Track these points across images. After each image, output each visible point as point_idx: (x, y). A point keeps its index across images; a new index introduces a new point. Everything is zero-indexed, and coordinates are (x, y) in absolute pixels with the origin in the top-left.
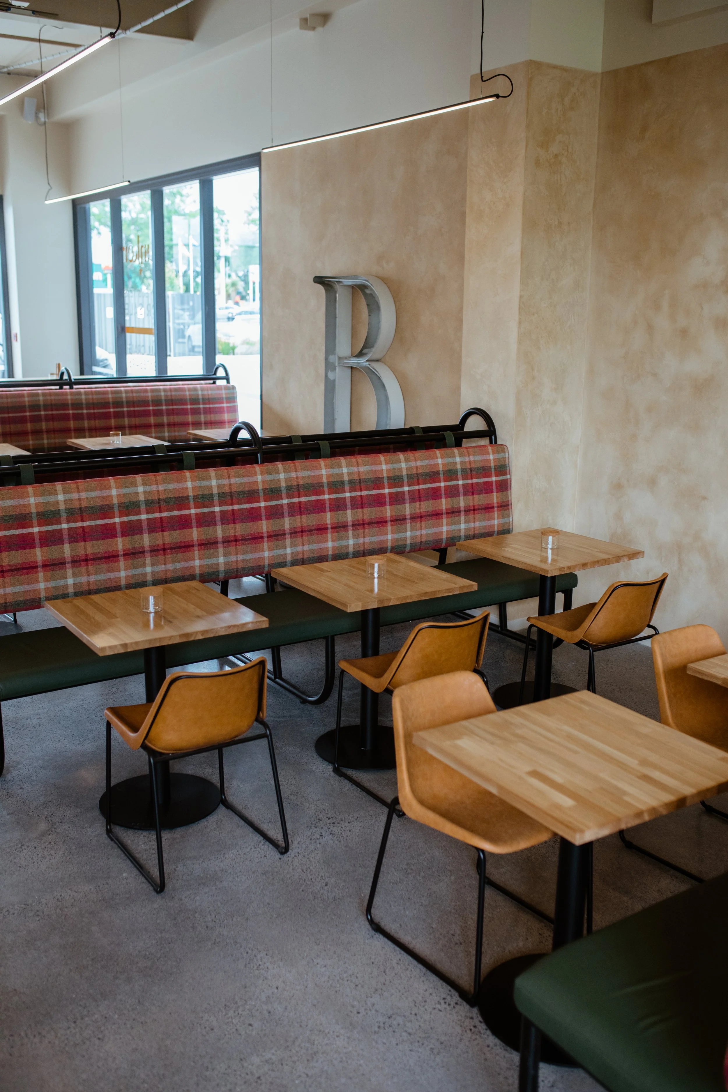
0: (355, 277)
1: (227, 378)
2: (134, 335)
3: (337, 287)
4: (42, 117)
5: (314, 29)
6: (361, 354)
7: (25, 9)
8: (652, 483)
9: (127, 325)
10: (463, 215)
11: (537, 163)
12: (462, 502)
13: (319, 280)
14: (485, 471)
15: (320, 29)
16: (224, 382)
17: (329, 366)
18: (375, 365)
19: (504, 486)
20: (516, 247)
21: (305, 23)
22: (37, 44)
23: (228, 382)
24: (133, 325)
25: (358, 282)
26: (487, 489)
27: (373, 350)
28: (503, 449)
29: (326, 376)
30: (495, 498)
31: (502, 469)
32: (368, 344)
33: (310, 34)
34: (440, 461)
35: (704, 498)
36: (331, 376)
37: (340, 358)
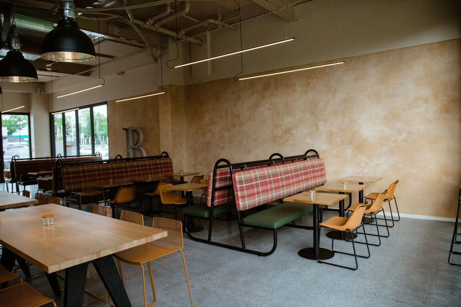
0: (133, 128)
1: (99, 155)
2: (69, 148)
3: (129, 131)
4: (42, 93)
5: (120, 75)
6: (136, 145)
7: (51, 70)
8: (201, 163)
9: (67, 145)
10: (158, 113)
11: (173, 103)
12: (163, 170)
13: (124, 129)
14: (167, 163)
15: (122, 75)
16: (99, 156)
17: (128, 149)
18: (139, 147)
19: (171, 167)
20: (170, 119)
21: (119, 74)
22: (51, 77)
23: (100, 156)
24: (68, 145)
25: (134, 129)
26: (168, 167)
27: (138, 144)
28: (170, 159)
29: (127, 151)
30: (170, 169)
31: (171, 163)
32: (137, 143)
33: (119, 76)
34: (158, 161)
35: (211, 165)
36: (128, 151)
37: (130, 147)
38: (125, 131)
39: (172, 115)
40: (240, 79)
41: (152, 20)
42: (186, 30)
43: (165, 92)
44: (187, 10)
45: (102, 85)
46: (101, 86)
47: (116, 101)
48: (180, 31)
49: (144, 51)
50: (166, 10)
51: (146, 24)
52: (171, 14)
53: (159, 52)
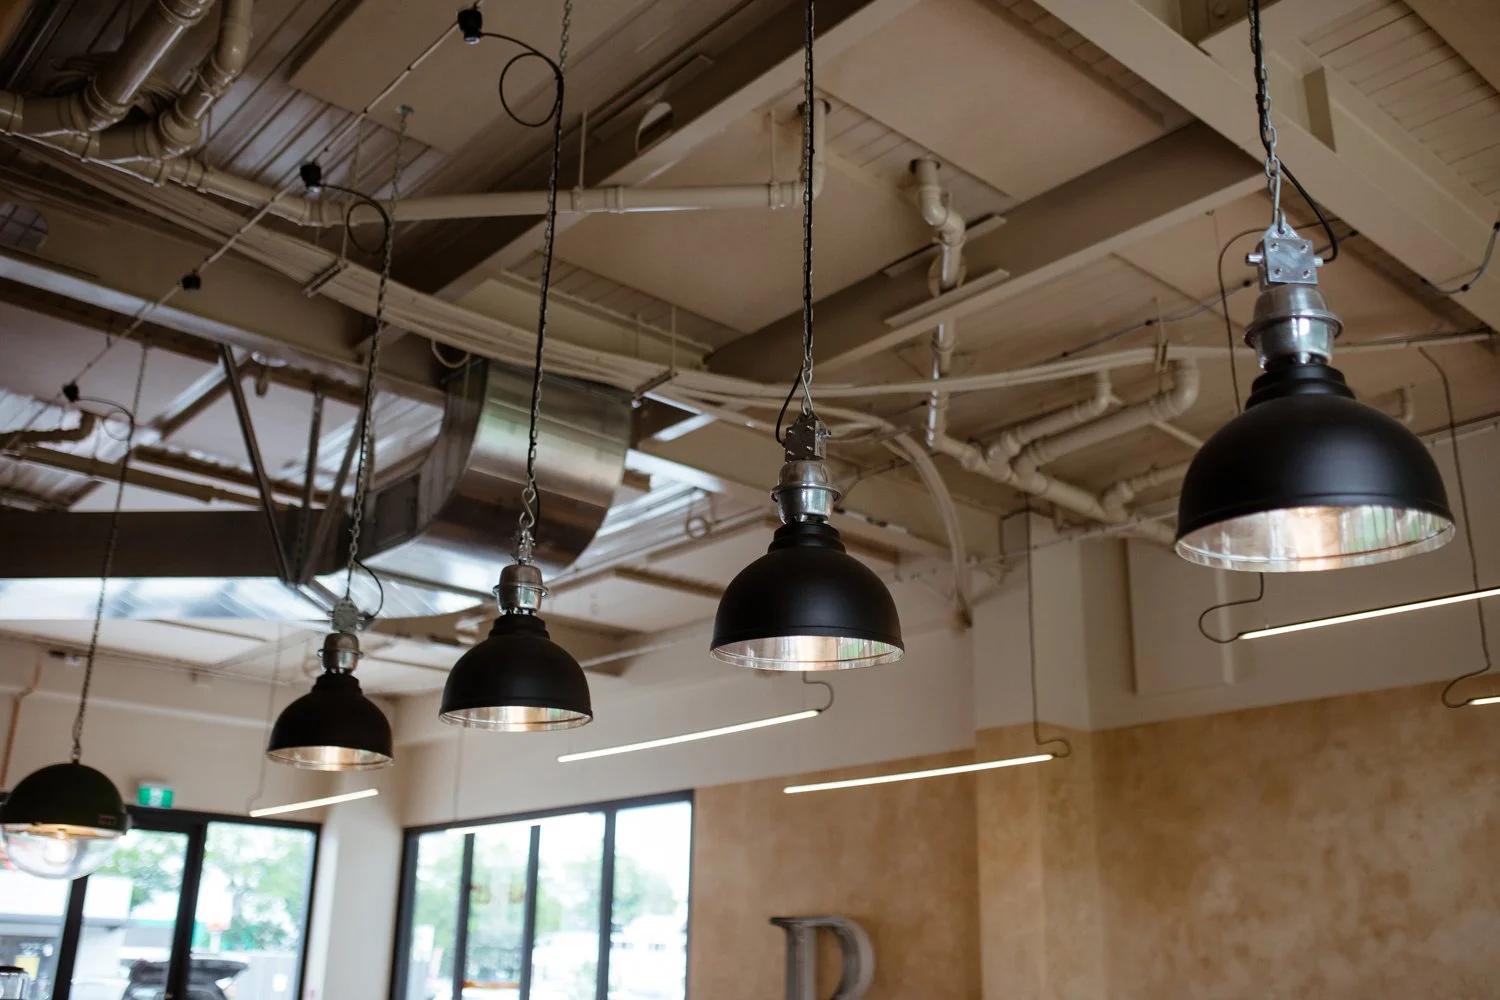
0: (819, 917)
3: (800, 929)
13: (775, 921)
25: (827, 921)
32: (842, 989)
38: (779, 933)
39: (1049, 862)
40: (1477, 702)
41: (1017, 440)
42: (1140, 485)
43: (1054, 755)
44: (1190, 395)
45: (819, 711)
46: (813, 714)
47: (789, 790)
48: (1113, 486)
49: (918, 575)
50: (1094, 397)
51: (985, 455)
52: (1110, 414)
53: (980, 582)
